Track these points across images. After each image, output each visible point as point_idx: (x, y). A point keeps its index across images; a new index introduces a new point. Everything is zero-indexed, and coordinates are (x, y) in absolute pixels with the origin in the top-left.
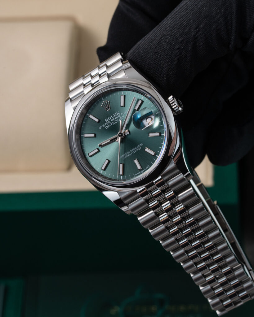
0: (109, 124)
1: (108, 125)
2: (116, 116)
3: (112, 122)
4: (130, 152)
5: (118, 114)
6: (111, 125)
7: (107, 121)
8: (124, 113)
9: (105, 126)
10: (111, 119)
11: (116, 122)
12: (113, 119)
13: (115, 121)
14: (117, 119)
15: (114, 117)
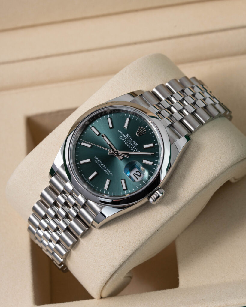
0: (125, 139)
1: (123, 138)
2: (133, 144)
3: (127, 141)
4: (103, 165)
5: (135, 145)
6: (124, 141)
7: (127, 136)
8: (137, 150)
9: (122, 136)
10: (130, 140)
11: (128, 145)
12: (130, 142)
13: (128, 143)
14: (130, 145)
15: (132, 142)
